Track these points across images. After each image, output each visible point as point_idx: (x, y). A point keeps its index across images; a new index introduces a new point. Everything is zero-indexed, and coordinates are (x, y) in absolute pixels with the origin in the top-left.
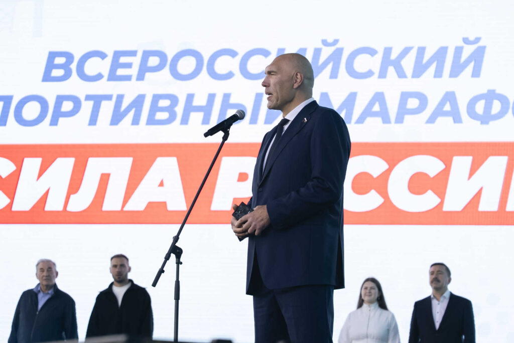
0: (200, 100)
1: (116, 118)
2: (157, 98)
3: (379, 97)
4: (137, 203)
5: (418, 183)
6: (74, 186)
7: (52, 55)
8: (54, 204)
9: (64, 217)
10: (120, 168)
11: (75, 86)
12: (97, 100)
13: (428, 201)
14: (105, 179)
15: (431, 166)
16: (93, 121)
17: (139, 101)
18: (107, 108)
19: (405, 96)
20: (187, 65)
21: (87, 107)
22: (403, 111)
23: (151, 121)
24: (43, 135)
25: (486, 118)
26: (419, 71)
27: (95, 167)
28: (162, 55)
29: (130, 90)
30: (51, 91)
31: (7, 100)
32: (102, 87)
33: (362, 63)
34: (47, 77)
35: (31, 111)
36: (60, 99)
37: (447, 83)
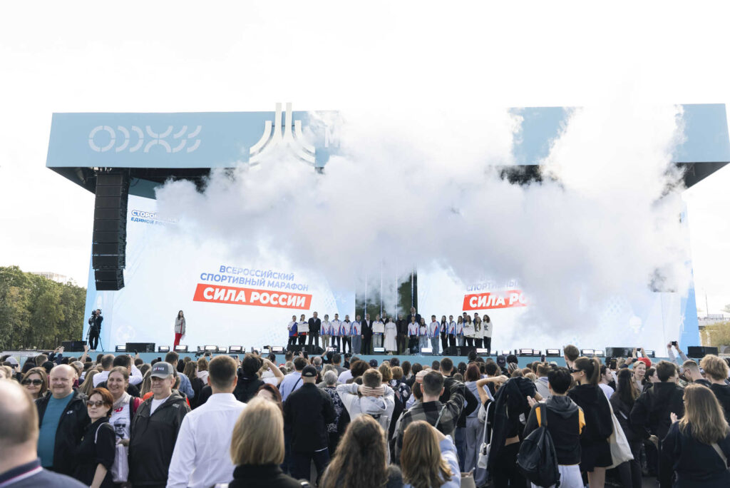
0: (248, 280)
1: (233, 282)
2: (241, 278)
3: (278, 283)
4: (237, 300)
5: (284, 300)
6: (225, 295)
7: (222, 267)
8: (221, 299)
9: (223, 302)
10: (234, 292)
11: (225, 274)
12: (230, 277)
13: (284, 304)
14: (231, 294)
15: (285, 296)
16: (229, 281)
17: (237, 279)
18: (232, 279)
19: (282, 283)
20: (246, 272)
21: (228, 278)
22: (282, 286)
23: (240, 283)
24: (219, 284)
25: (294, 289)
26: (284, 278)
27: (230, 291)
28: (241, 269)
29: (236, 276)
30: (221, 274)
31: (213, 275)
32: (230, 275)
33: (276, 276)
34: (220, 271)
35: (217, 278)
36: (223, 276)
37: (288, 281)
